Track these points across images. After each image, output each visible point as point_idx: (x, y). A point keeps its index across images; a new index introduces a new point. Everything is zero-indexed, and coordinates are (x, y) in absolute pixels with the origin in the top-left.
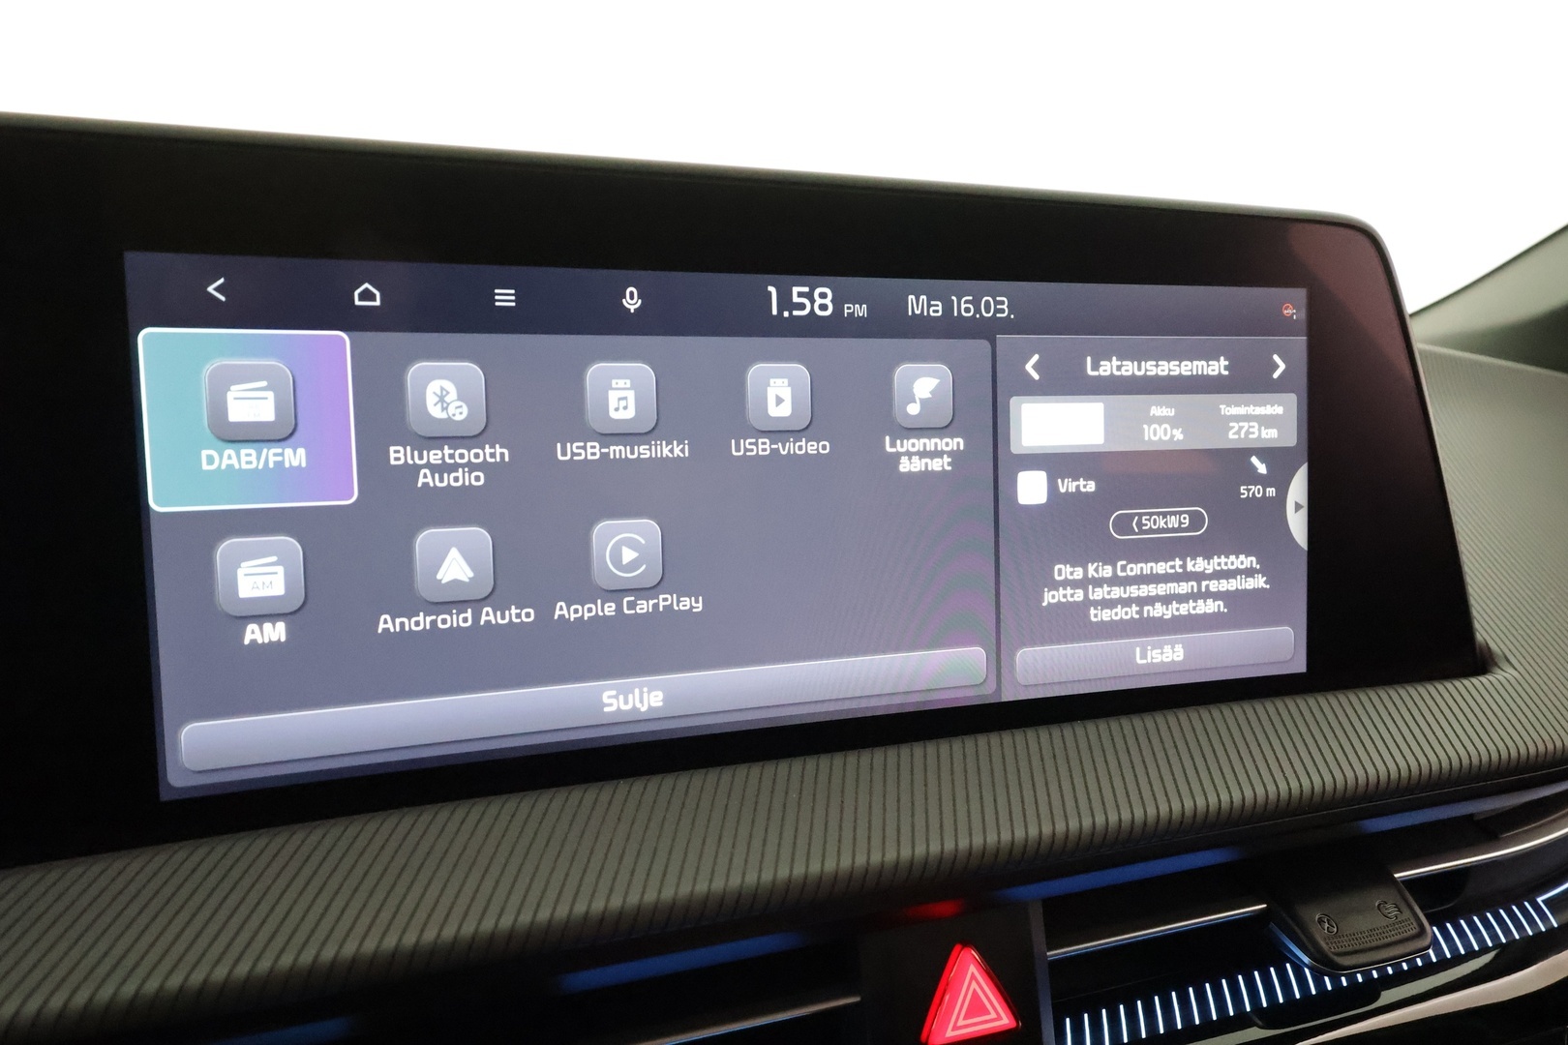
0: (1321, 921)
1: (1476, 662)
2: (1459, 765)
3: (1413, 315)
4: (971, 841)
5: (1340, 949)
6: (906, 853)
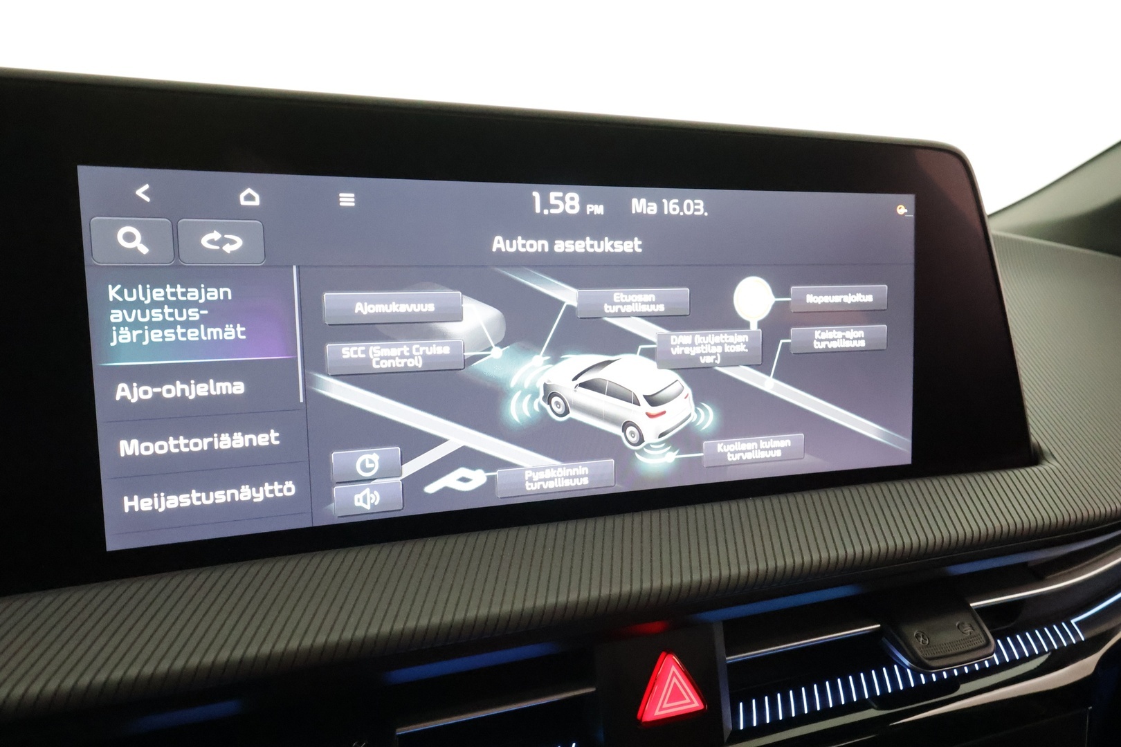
0: (917, 636)
1: (1032, 457)
3: (990, 216)
4: (672, 580)
5: (930, 656)
6: (626, 589)
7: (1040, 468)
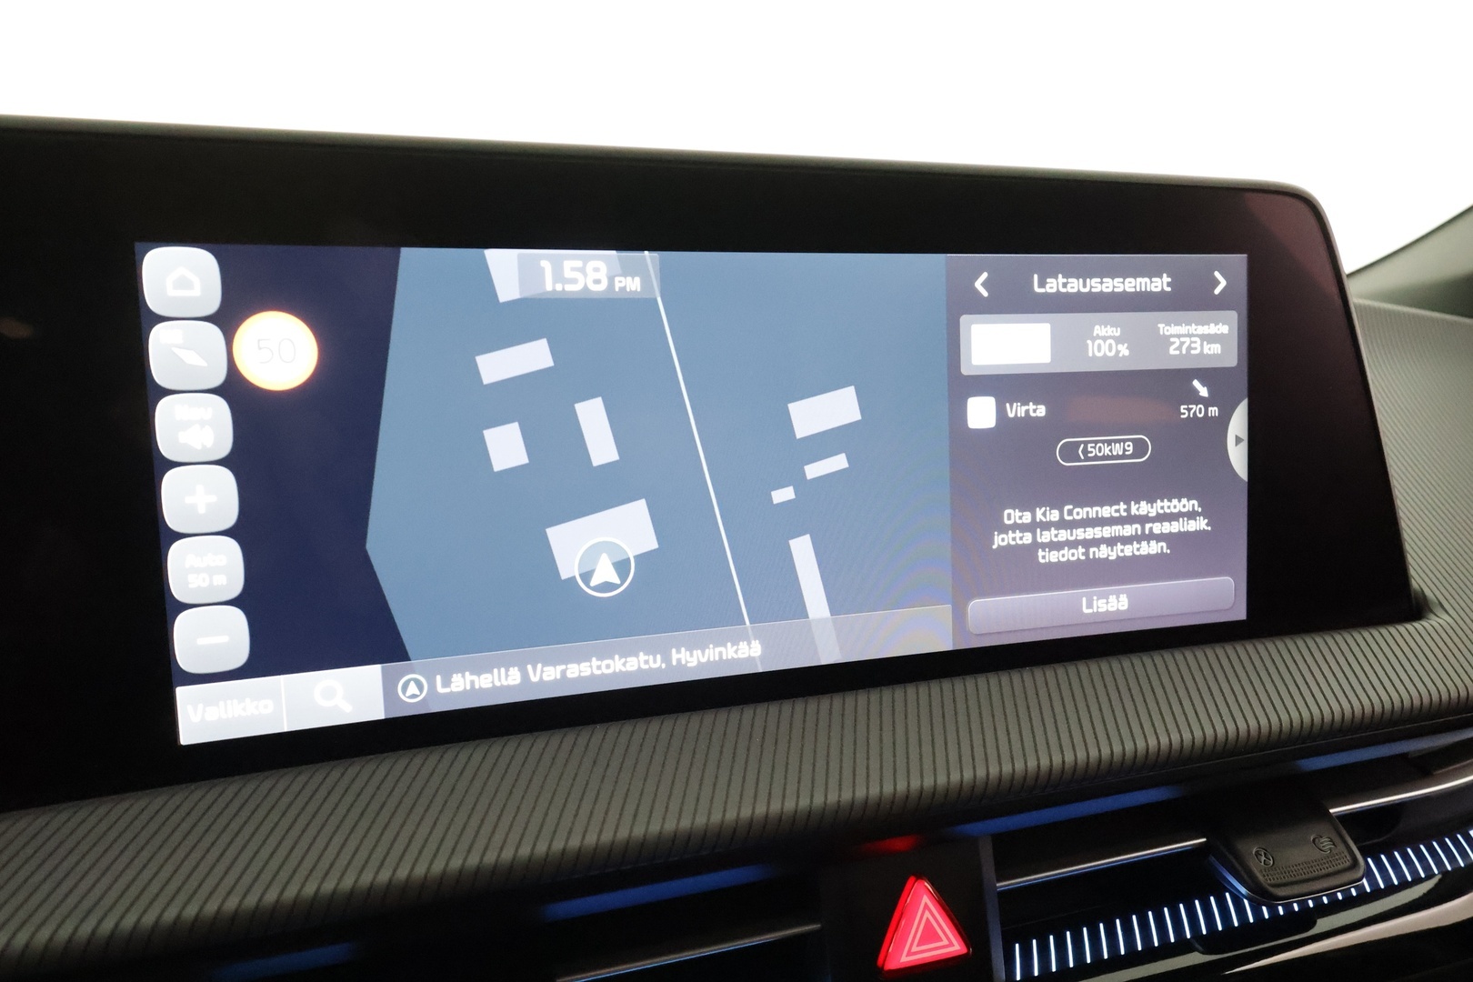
0: (1258, 854)
1: (1412, 608)
2: (1391, 706)
3: (1351, 275)
4: (922, 782)
5: (1276, 882)
6: (861, 793)
7: (1424, 623)
